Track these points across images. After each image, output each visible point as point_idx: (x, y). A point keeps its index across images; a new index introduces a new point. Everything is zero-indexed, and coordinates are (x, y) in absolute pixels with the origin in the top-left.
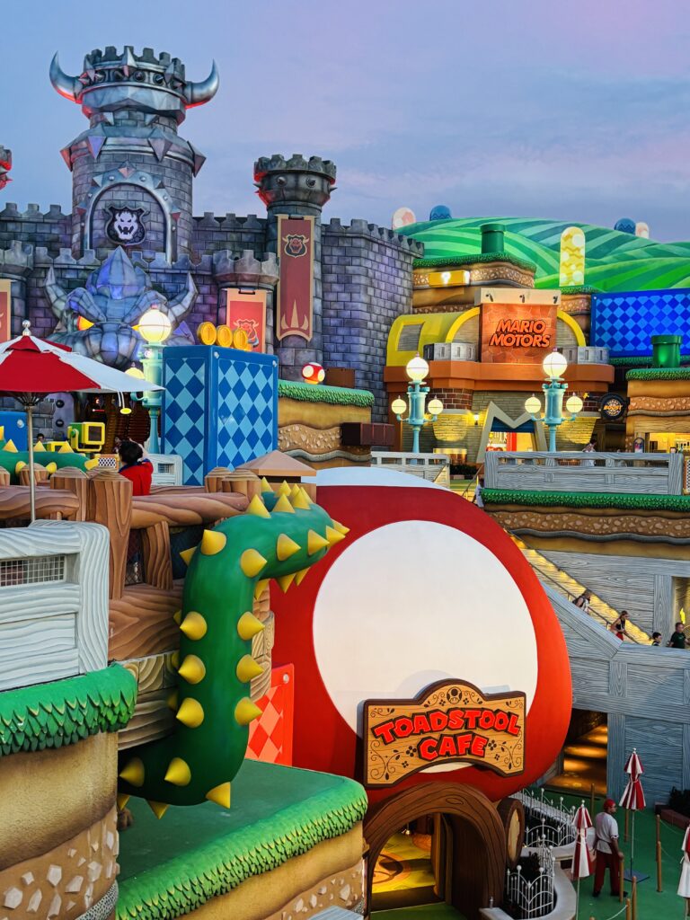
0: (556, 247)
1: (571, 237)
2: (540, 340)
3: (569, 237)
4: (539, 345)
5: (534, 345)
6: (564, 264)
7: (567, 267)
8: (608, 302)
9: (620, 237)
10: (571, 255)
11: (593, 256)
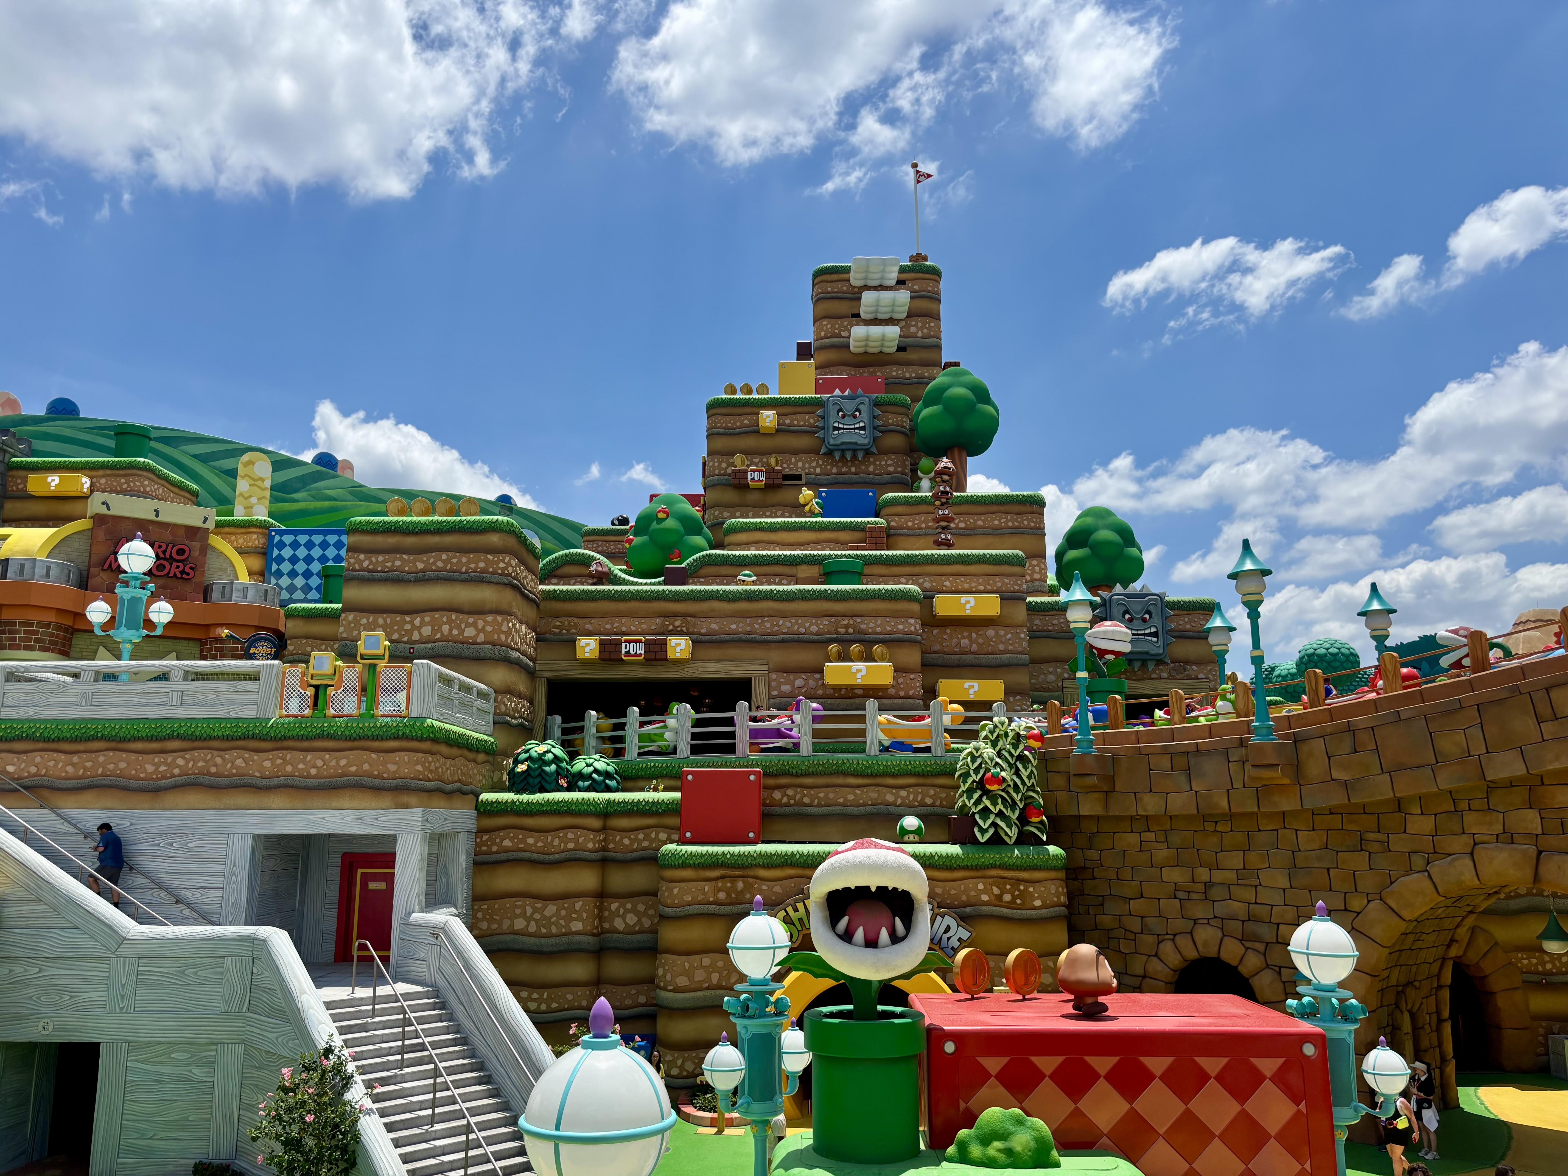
0: (233, 474)
1: (253, 464)
2: (181, 569)
3: (251, 463)
4: (179, 575)
5: (171, 574)
6: (241, 494)
7: (246, 498)
8: (288, 539)
9: (318, 472)
10: (250, 485)
11: (280, 491)
